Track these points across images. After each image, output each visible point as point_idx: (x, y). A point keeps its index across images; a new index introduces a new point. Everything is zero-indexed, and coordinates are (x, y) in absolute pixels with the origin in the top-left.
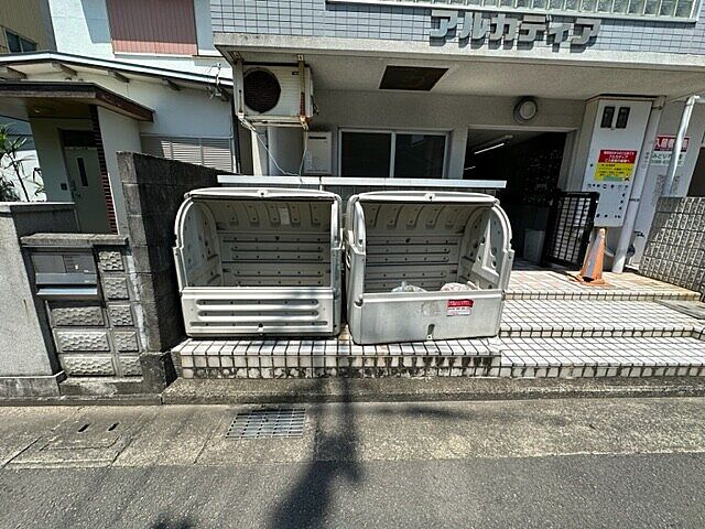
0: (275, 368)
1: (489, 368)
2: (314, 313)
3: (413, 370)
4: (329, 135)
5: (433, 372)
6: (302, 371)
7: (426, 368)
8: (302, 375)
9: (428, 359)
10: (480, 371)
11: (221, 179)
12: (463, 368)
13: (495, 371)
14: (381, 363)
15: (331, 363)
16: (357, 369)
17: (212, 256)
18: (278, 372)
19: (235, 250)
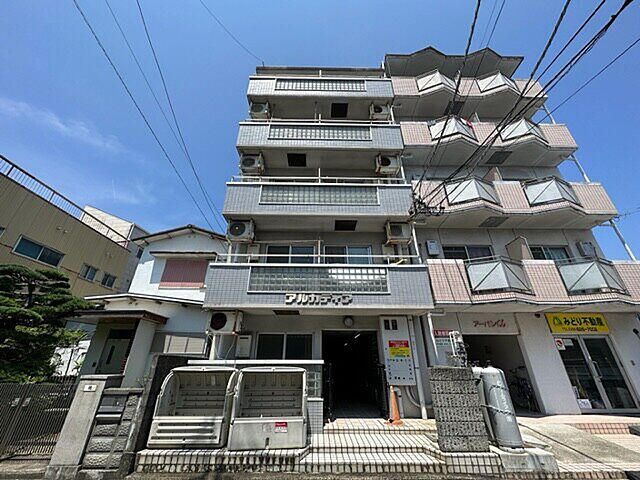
0: (184, 465)
1: (294, 465)
2: (211, 431)
3: (254, 467)
4: (250, 337)
5: (264, 468)
6: (197, 466)
7: (260, 466)
8: (197, 469)
9: (261, 458)
10: (289, 467)
11: (189, 362)
12: (280, 466)
13: (297, 468)
14: (238, 462)
15: (213, 462)
16: (225, 466)
17: (173, 403)
18: (185, 468)
19: (185, 400)
